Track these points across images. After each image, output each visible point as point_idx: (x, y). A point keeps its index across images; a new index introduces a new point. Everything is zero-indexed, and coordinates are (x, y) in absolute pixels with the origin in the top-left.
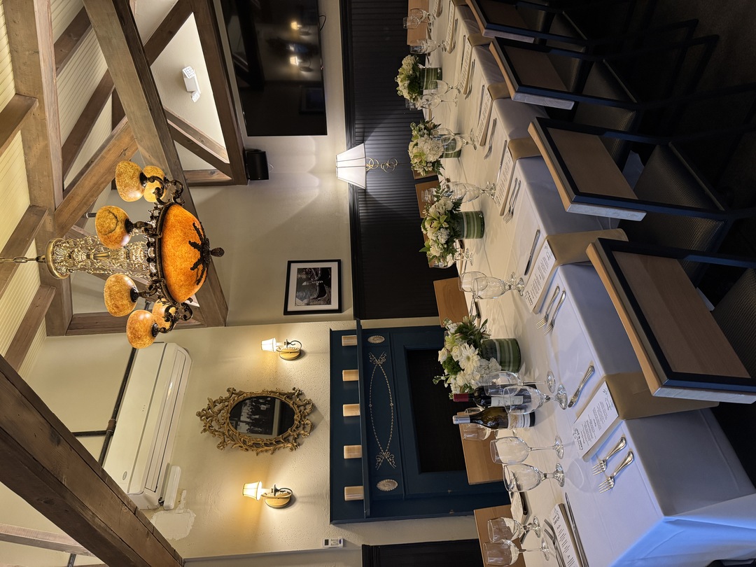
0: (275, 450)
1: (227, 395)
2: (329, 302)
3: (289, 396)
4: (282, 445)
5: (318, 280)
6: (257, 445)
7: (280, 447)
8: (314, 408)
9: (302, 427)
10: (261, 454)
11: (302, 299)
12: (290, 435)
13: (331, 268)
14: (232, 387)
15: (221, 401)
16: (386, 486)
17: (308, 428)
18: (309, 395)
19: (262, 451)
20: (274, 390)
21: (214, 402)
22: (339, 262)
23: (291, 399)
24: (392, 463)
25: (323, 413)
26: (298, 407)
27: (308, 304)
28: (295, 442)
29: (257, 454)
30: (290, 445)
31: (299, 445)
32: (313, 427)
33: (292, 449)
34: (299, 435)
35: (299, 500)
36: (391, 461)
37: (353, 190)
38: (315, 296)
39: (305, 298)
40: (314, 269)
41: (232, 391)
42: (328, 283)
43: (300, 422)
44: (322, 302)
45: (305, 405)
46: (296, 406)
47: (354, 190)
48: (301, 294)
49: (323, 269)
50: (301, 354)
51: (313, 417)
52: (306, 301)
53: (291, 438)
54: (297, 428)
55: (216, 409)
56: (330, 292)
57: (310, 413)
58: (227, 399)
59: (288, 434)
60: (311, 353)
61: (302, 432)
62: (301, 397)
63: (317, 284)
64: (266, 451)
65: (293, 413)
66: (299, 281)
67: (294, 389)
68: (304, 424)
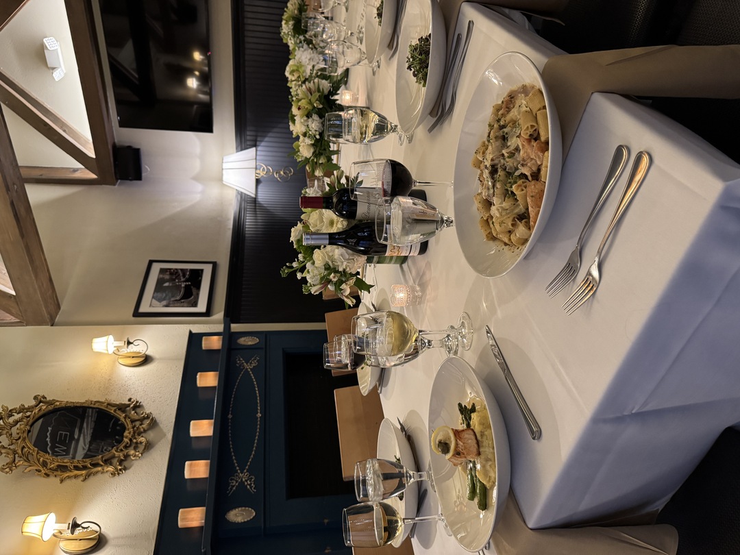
0: (88, 475)
1: (33, 403)
2: (195, 304)
3: (122, 408)
4: (100, 469)
5: (184, 282)
6: (63, 468)
7: (97, 472)
8: (154, 424)
9: (133, 445)
10: (68, 482)
11: (160, 300)
12: (114, 457)
13: (202, 270)
14: (41, 394)
15: (22, 409)
16: (238, 516)
17: (141, 448)
18: (149, 408)
19: (69, 477)
20: (103, 400)
21: (11, 411)
22: (215, 265)
23: (124, 411)
24: (251, 488)
25: (165, 430)
26: (133, 421)
27: (167, 306)
28: (120, 465)
29: (62, 481)
30: (111, 469)
31: (125, 469)
32: (149, 446)
33: (113, 474)
34: (127, 456)
35: (111, 542)
36: (250, 485)
37: (241, 197)
38: (178, 298)
39: (164, 299)
40: (182, 270)
41: (40, 400)
42: (198, 285)
43: (131, 440)
44: (185, 304)
45: (142, 420)
46: (128, 420)
47: (243, 197)
48: (159, 295)
49: (192, 271)
50: (147, 360)
51: (151, 435)
52: (164, 303)
53: (115, 461)
54: (126, 447)
55: (11, 420)
56: (198, 295)
57: (148, 429)
58: (30, 409)
59: (110, 455)
60: (161, 359)
61: (132, 452)
62: (138, 410)
63: (183, 286)
64: (76, 477)
65: (124, 428)
66: (160, 282)
67: (130, 400)
68: (137, 443)
